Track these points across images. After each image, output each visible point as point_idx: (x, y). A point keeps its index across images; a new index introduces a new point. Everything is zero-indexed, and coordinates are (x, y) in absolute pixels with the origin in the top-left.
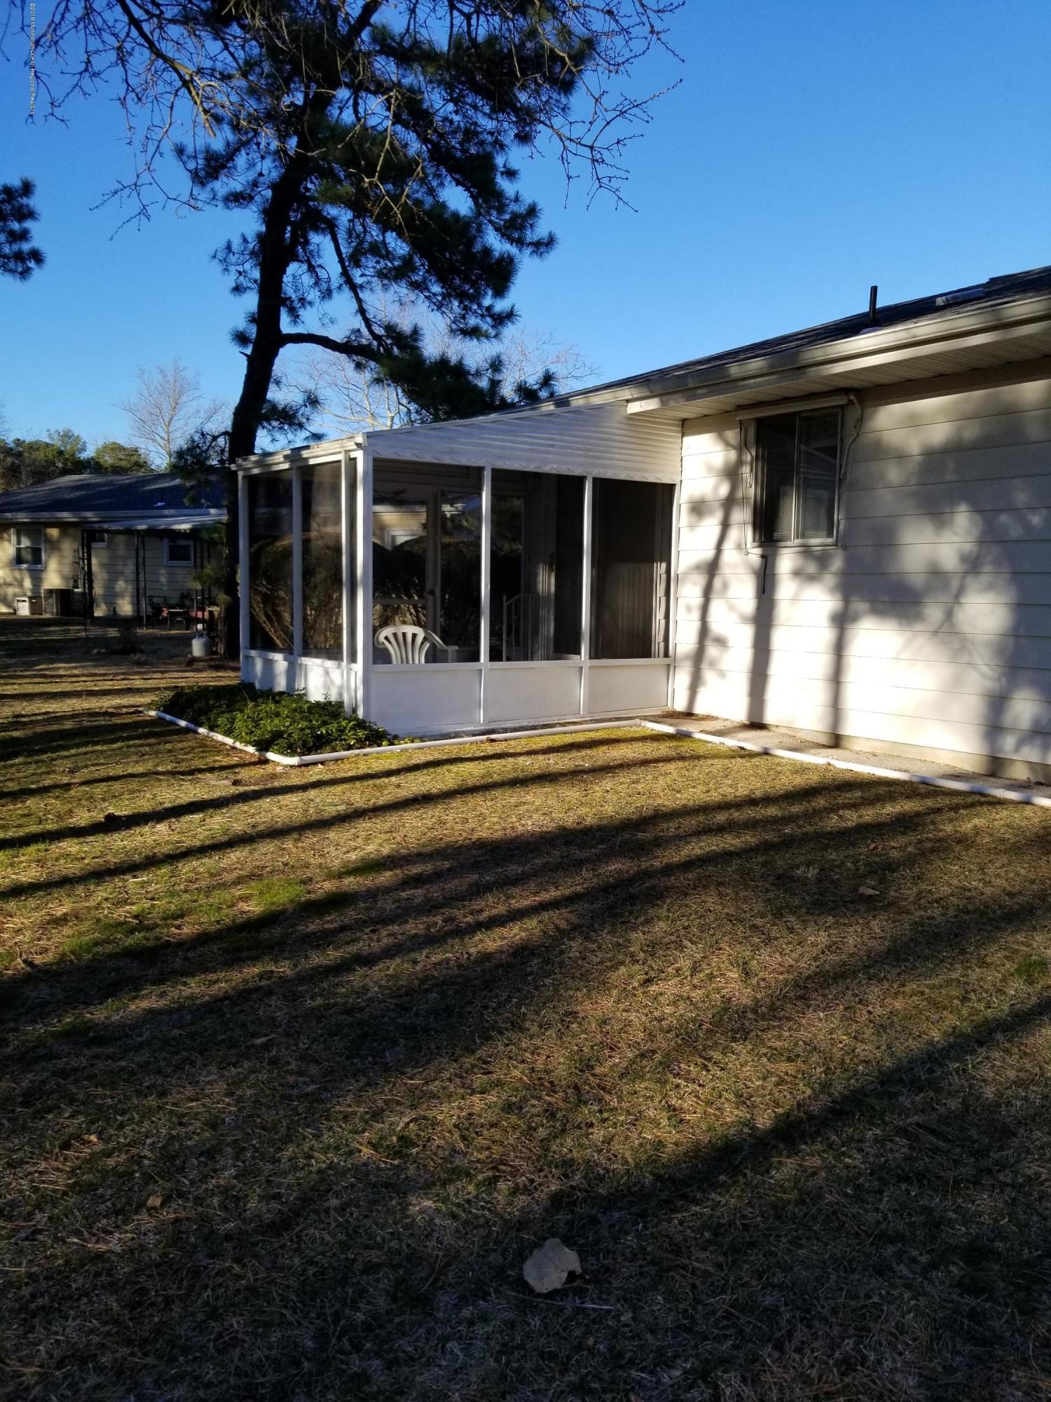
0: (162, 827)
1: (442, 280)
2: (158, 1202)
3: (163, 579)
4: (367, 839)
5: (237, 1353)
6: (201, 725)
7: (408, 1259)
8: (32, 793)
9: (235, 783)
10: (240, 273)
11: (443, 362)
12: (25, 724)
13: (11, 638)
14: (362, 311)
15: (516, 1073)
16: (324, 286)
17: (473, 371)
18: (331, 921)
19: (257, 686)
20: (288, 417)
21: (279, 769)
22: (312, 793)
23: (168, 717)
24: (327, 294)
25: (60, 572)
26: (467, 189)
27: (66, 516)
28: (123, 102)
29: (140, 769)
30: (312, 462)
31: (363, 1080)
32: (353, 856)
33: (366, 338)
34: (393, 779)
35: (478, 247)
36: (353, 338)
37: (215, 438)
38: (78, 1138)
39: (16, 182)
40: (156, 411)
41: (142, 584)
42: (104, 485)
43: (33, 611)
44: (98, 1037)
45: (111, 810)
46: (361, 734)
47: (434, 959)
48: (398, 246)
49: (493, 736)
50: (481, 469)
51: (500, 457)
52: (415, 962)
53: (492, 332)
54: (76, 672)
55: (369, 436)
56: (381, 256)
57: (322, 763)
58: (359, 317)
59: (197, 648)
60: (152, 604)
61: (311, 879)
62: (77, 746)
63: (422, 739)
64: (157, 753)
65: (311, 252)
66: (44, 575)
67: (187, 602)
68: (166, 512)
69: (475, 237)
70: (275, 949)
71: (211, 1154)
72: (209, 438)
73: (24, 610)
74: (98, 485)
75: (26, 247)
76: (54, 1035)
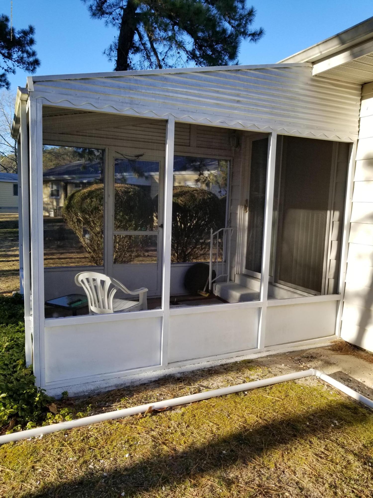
43: (55, 215)
50: (166, 122)
51: (183, 111)
66: (60, 201)
73: (52, 215)
75: (34, 59)
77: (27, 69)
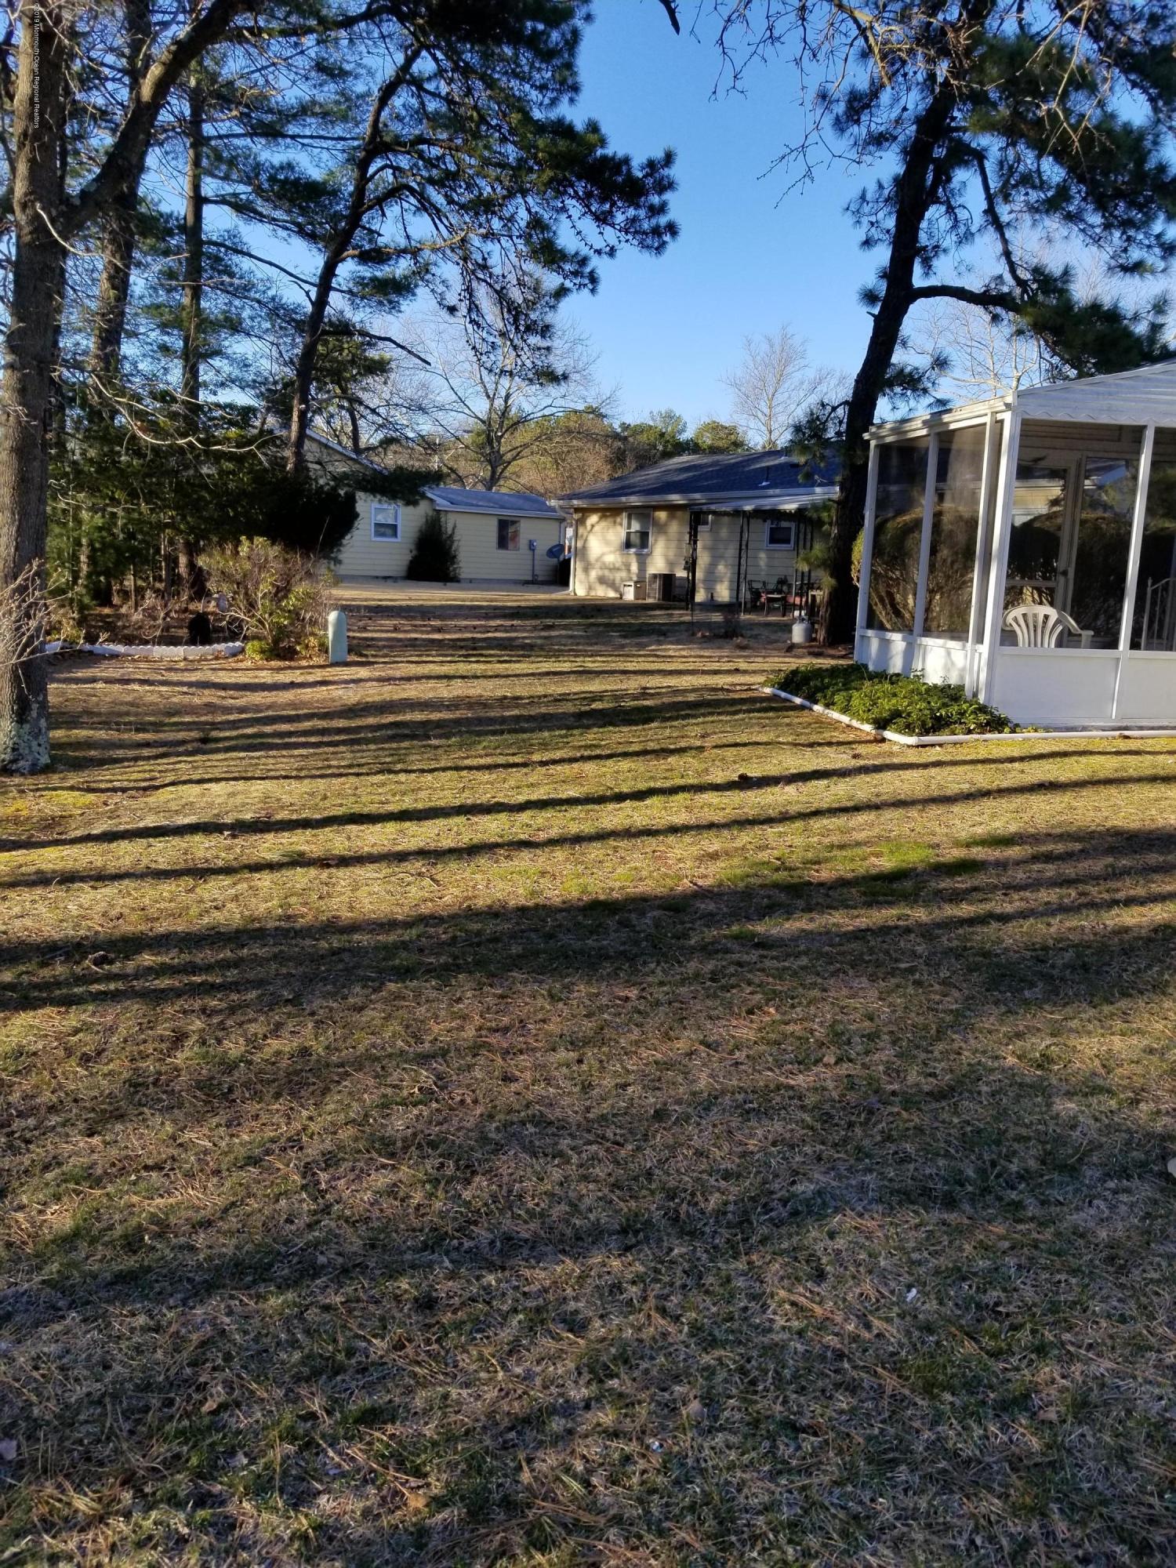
0: (791, 789)
1: (1101, 206)
2: (832, 1060)
3: (762, 563)
4: (994, 816)
5: (912, 1166)
6: (816, 702)
7: (1055, 1140)
8: (672, 752)
9: (855, 756)
10: (872, 224)
11: (1095, 308)
12: (652, 695)
13: (622, 621)
14: (1007, 254)
15: (1159, 1026)
16: (962, 229)
17: (1129, 315)
18: (962, 882)
19: (871, 668)
20: (911, 382)
21: (895, 748)
22: (933, 771)
23: (783, 694)
24: (967, 237)
25: (666, 557)
26: (1145, 91)
27: (676, 498)
28: (798, 62)
29: (763, 738)
30: (952, 427)
31: (1003, 1009)
32: (979, 830)
33: (1009, 285)
34: (1016, 765)
35: (1151, 164)
36: (993, 286)
37: (834, 409)
38: (760, 1008)
39: (659, 154)
40: (760, 384)
41: (743, 568)
42: (712, 464)
43: (636, 598)
44: (763, 944)
45: (742, 771)
46: (982, 718)
47: (1068, 924)
48: (1053, 172)
49: (1126, 733)
50: (1143, 428)
51: (1166, 414)
52: (1049, 925)
53: (1161, 265)
54: (684, 653)
55: (1020, 395)
56: (1034, 187)
57: (941, 745)
58: (1003, 260)
59: (798, 633)
60: (751, 589)
61: (938, 845)
62: (704, 715)
63: (1047, 729)
64: (777, 725)
65: (952, 190)
66: (649, 560)
67: (785, 588)
68: (771, 492)
69: (1150, 151)
70: (912, 898)
71: (872, 1037)
72: (829, 409)
73: (630, 595)
74: (706, 466)
75: (663, 220)
76: (725, 937)
77: (643, 245)
